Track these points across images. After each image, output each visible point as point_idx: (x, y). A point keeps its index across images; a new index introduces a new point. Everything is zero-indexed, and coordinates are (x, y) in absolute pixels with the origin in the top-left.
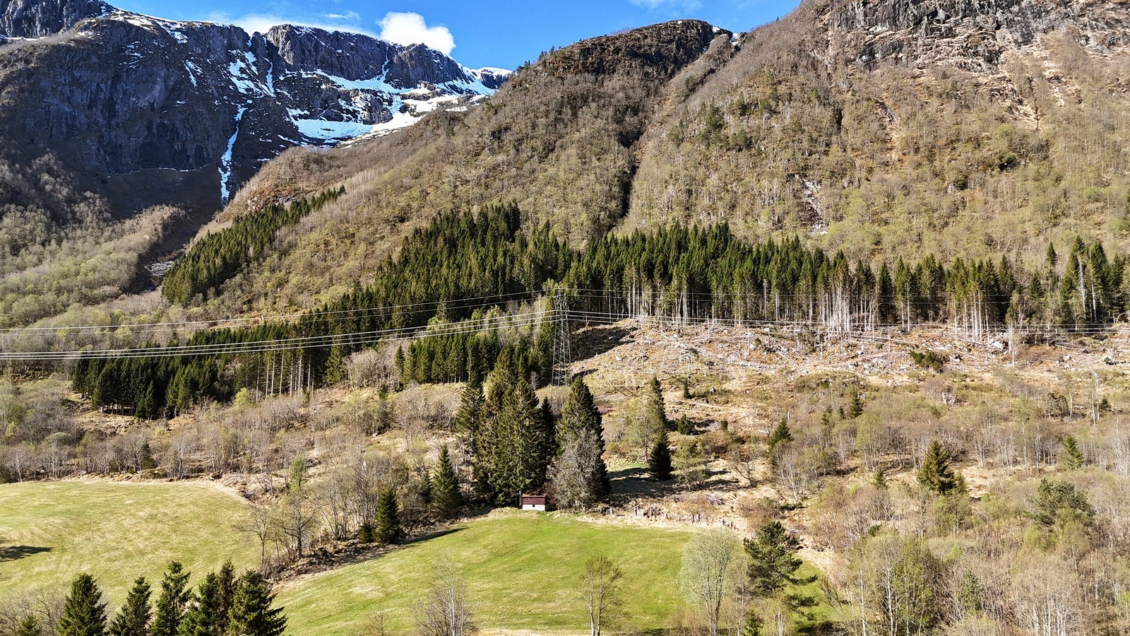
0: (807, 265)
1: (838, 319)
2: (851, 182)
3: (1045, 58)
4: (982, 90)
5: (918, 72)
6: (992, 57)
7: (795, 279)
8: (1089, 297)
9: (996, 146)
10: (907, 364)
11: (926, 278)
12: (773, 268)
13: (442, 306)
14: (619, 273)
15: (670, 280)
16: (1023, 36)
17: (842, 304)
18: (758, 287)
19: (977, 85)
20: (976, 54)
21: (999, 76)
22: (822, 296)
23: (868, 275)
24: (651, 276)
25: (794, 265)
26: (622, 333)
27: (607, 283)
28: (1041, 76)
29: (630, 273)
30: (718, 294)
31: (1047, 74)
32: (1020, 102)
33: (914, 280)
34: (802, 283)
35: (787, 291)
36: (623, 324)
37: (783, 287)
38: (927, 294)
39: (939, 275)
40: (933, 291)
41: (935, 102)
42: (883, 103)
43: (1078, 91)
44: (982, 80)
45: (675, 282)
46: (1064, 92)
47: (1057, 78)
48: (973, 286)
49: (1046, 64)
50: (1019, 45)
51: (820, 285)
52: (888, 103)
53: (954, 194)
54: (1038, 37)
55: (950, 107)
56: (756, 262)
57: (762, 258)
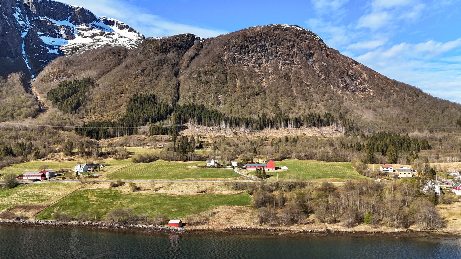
0: (218, 116)
1: (223, 126)
2: (228, 95)
3: (270, 67)
4: (257, 74)
5: (244, 66)
6: (260, 65)
7: (217, 118)
8: (261, 124)
9: (256, 89)
10: (232, 134)
11: (237, 120)
12: (213, 115)
13: (150, 120)
14: (184, 115)
15: (194, 117)
16: (267, 60)
17: (224, 123)
18: (210, 119)
19: (256, 72)
20: (257, 63)
21: (261, 70)
22: (221, 122)
23: (228, 118)
24: (190, 116)
25: (216, 115)
26: (186, 127)
27: (182, 117)
28: (268, 72)
29: (187, 115)
30: (203, 120)
31: (270, 72)
32: (263, 78)
33: (235, 120)
34: (218, 119)
35: (215, 121)
36: (185, 125)
37: (214, 120)
38: (237, 122)
39: (240, 119)
40: (239, 122)
41: (247, 76)
42: (236, 75)
43: (274, 77)
44: (257, 71)
45: (195, 117)
46: (272, 77)
47: (271, 73)
48: (244, 122)
49: (270, 69)
50: (266, 62)
51: (221, 120)
52: (237, 75)
53: (247, 100)
54: (270, 61)
55: (249, 78)
56: (209, 114)
57: (211, 113)
